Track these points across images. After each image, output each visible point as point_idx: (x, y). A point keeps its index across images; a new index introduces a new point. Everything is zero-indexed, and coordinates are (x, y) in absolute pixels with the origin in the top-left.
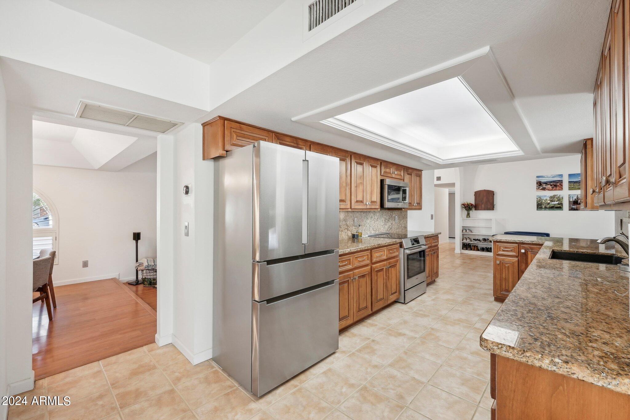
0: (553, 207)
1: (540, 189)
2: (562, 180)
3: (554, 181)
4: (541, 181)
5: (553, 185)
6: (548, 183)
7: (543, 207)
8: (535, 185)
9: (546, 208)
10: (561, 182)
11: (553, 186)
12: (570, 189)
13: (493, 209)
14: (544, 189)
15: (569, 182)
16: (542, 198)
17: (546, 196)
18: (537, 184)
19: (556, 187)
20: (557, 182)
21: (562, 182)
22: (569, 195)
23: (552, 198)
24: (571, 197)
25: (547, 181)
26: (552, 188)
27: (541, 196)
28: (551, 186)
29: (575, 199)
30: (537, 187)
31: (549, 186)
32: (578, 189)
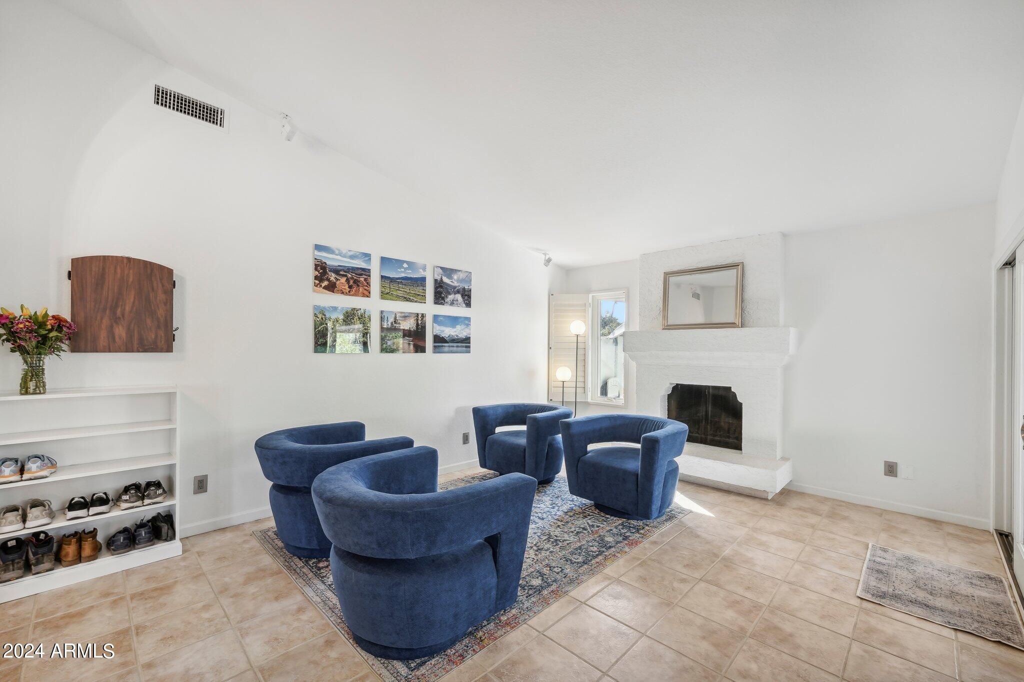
1: (323, 285)
2: (369, 270)
3: (353, 270)
4: (325, 263)
5: (352, 278)
6: (341, 273)
8: (310, 273)
9: (335, 346)
10: (366, 272)
11: (351, 282)
12: (384, 295)
13: (169, 349)
14: (331, 287)
15: (382, 277)
16: (328, 316)
17: (335, 309)
18: (316, 269)
19: (358, 286)
20: (360, 272)
21: (370, 276)
22: (382, 312)
23: (350, 315)
24: (386, 318)
25: (339, 266)
26: (350, 287)
27: (324, 308)
28: (348, 281)
29: (392, 323)
30: (316, 278)
31: (343, 280)
32: (398, 298)
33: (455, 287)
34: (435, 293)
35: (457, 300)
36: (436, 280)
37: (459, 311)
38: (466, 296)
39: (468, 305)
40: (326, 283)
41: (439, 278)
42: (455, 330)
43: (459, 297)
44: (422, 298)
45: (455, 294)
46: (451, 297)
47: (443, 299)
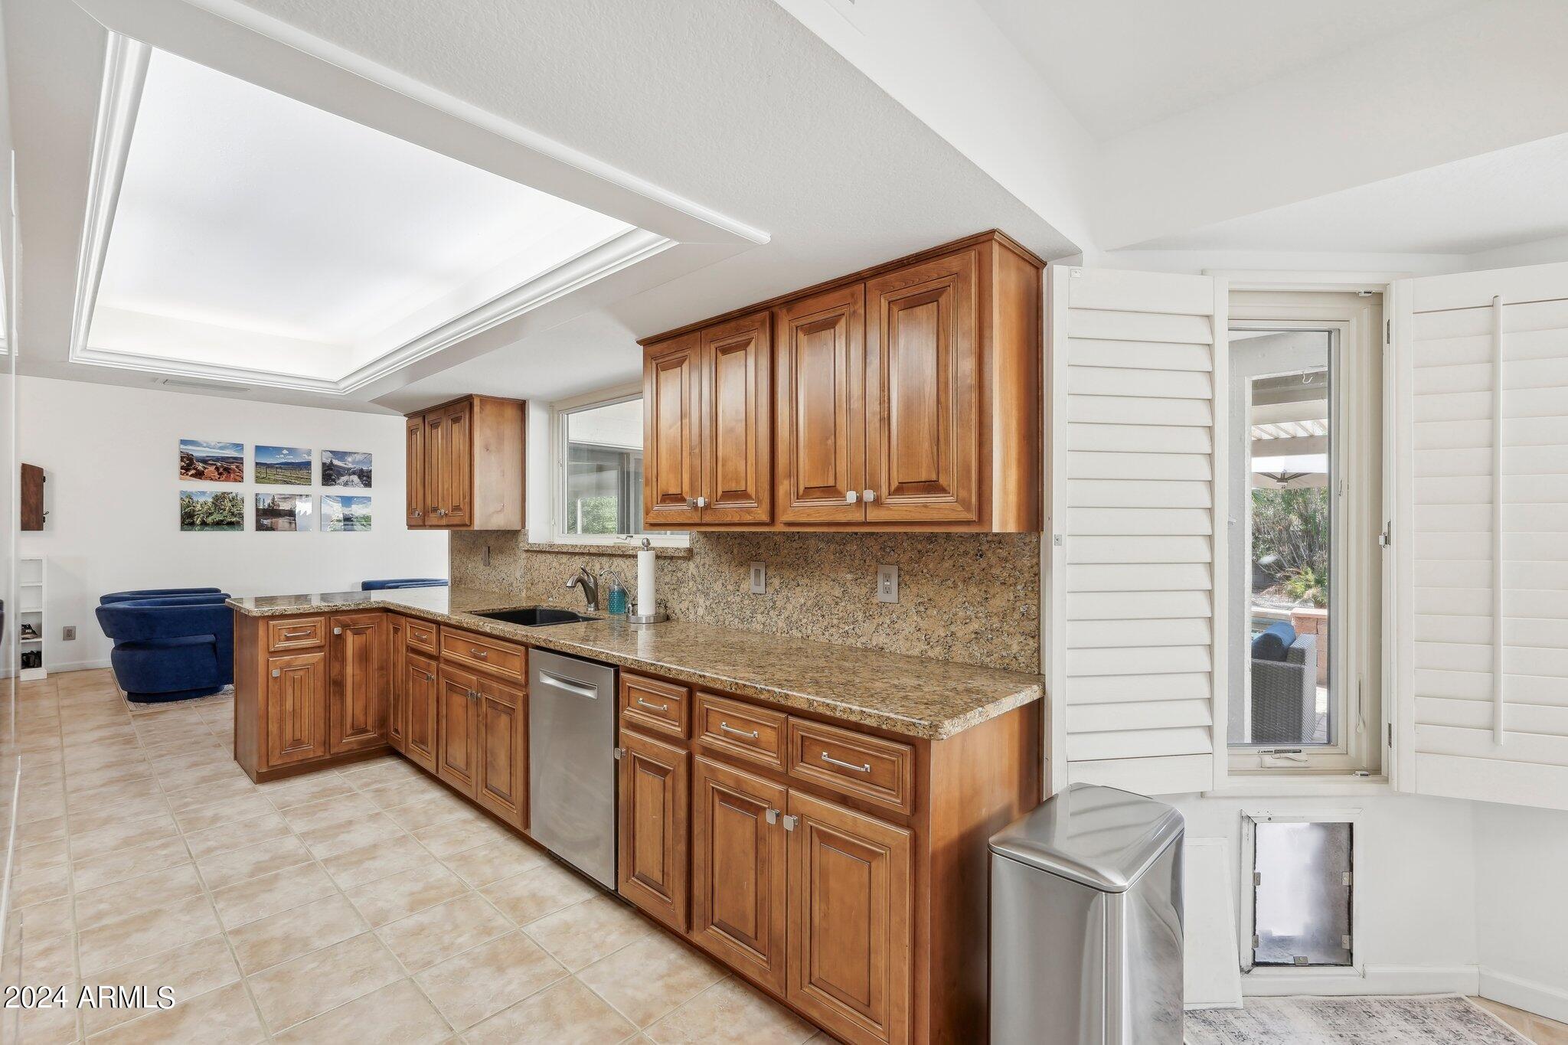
0: (222, 521)
1: (190, 474)
2: (242, 459)
3: (223, 459)
4: (192, 455)
5: (222, 466)
6: (210, 462)
7: (198, 522)
8: (176, 464)
9: (204, 524)
10: (239, 461)
11: (221, 470)
12: (259, 480)
13: (41, 529)
14: (199, 475)
15: (257, 464)
16: (195, 499)
17: (203, 493)
18: (182, 461)
19: (229, 473)
20: (232, 460)
21: (242, 463)
22: (257, 495)
23: (218, 499)
24: (262, 500)
25: (207, 457)
26: (220, 474)
27: (192, 493)
28: (217, 469)
29: (269, 505)
30: (182, 468)
31: (212, 468)
32: (276, 481)
33: (349, 469)
34: (323, 475)
35: (352, 481)
36: (324, 464)
37: (357, 490)
38: (366, 478)
39: (368, 484)
40: (193, 472)
41: (328, 461)
42: (350, 509)
43: (355, 478)
44: (308, 481)
45: (350, 475)
46: (344, 479)
47: (334, 480)
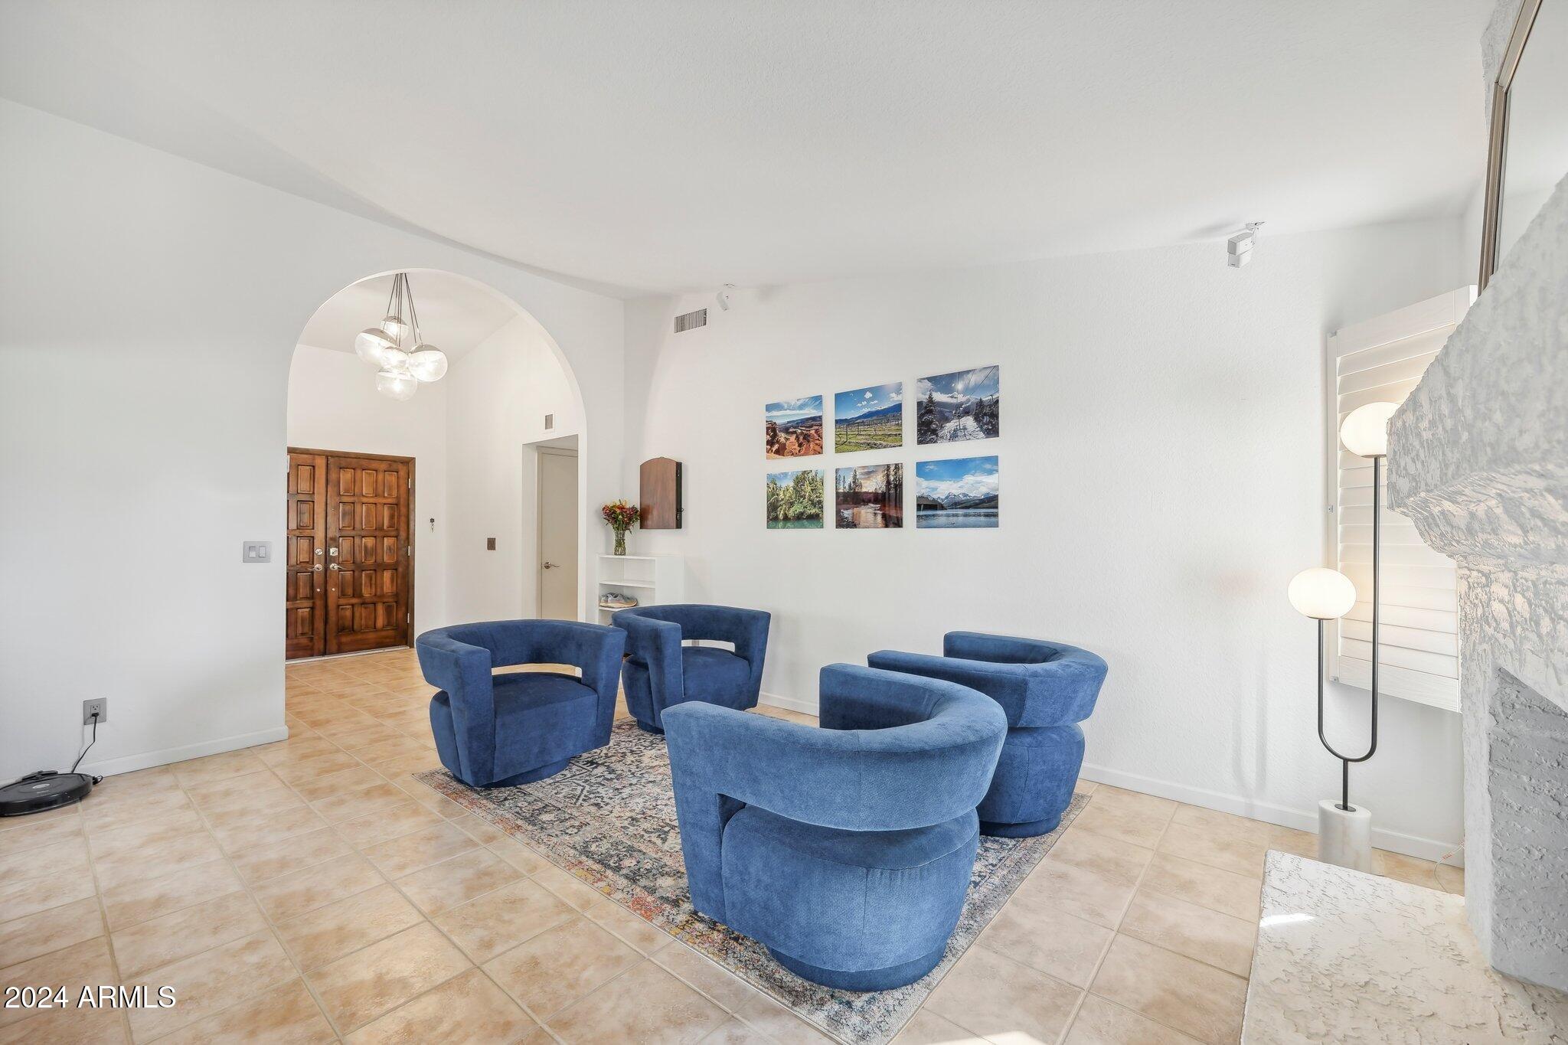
0: (802, 514)
1: (774, 449)
2: (820, 417)
3: (803, 422)
4: (775, 423)
5: (802, 434)
6: (791, 430)
7: (781, 516)
8: (763, 439)
9: (786, 518)
10: (819, 423)
11: (801, 438)
12: (841, 447)
13: (680, 525)
14: (782, 450)
15: (837, 422)
16: (779, 484)
17: (785, 475)
18: (767, 434)
19: (809, 441)
20: (812, 422)
21: (821, 425)
22: (837, 471)
23: (800, 480)
24: (842, 479)
25: (788, 422)
26: (800, 445)
27: (775, 476)
28: (797, 438)
29: (850, 486)
30: (768, 443)
31: (793, 438)
32: (859, 446)
33: (958, 406)
34: (919, 425)
35: (965, 429)
36: (920, 404)
37: (976, 447)
38: (988, 417)
39: (992, 431)
40: (776, 447)
41: (924, 398)
43: (969, 422)
44: (896, 439)
45: (959, 417)
46: (950, 426)
47: (934, 432)
